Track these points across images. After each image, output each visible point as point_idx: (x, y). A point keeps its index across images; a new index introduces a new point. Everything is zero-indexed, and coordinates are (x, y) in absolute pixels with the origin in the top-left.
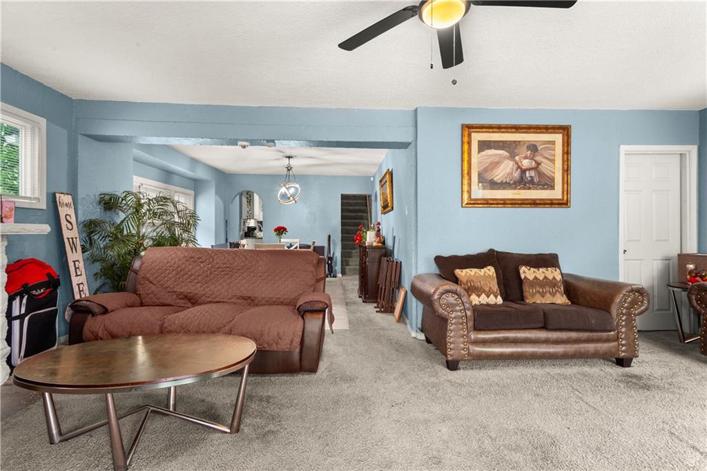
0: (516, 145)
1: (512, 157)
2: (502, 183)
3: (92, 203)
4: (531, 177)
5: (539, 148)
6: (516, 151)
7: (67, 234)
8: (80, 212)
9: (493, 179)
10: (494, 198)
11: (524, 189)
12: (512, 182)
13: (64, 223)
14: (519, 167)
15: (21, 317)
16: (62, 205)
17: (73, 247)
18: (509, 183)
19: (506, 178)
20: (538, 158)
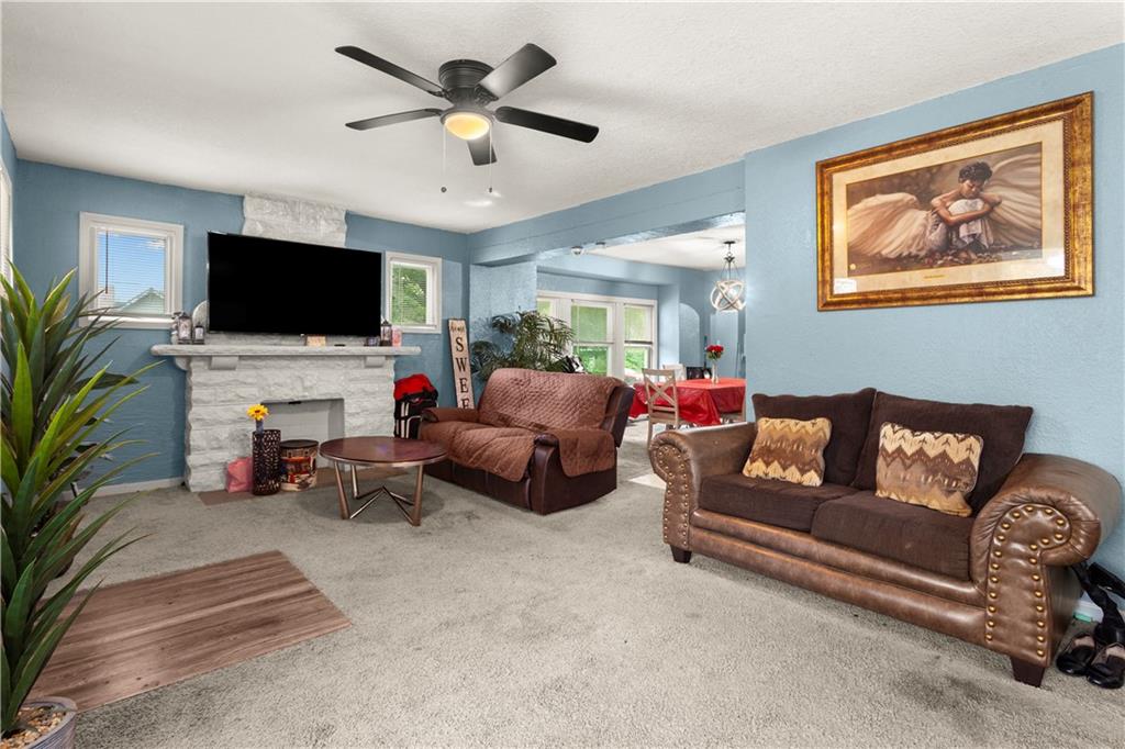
0: (932, 175)
1: (924, 202)
2: (899, 259)
3: (484, 326)
4: (974, 235)
5: (994, 170)
6: (933, 187)
7: (456, 354)
8: (471, 336)
9: (879, 253)
10: (881, 289)
11: (952, 263)
12: (923, 253)
13: (454, 344)
14: (941, 219)
15: (406, 418)
16: (454, 329)
17: (462, 366)
18: (917, 256)
19: (910, 247)
20: (993, 192)
